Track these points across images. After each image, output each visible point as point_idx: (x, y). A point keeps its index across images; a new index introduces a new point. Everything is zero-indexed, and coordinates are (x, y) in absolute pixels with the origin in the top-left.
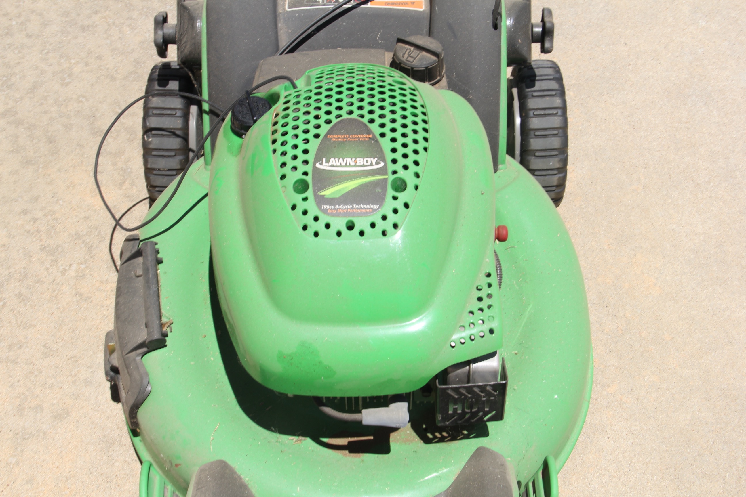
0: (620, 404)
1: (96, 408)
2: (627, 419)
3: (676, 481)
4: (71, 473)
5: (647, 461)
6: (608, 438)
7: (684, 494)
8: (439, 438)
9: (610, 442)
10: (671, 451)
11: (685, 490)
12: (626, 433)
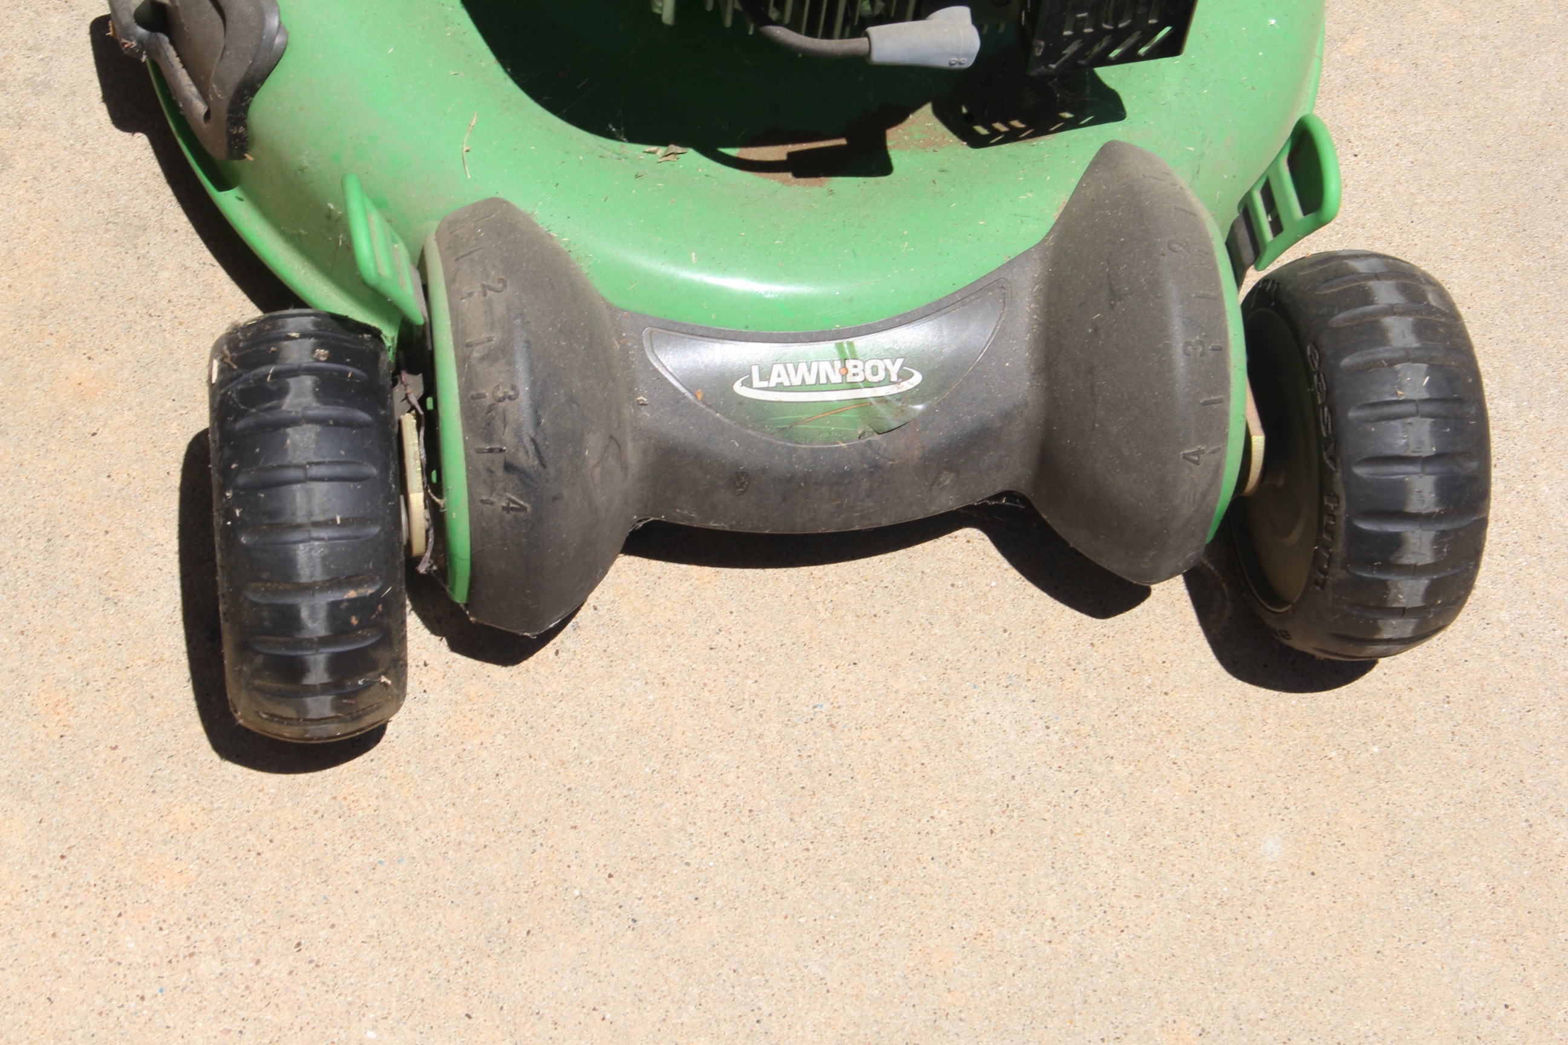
0: (1375, 79)
1: (78, 146)
2: (1395, 111)
3: (1519, 236)
4: (48, 298)
5: (1449, 198)
6: (1356, 156)
7: (1539, 263)
8: (1005, 133)
9: (1361, 163)
10: (1503, 173)
11: (1542, 254)
12: (1397, 141)
